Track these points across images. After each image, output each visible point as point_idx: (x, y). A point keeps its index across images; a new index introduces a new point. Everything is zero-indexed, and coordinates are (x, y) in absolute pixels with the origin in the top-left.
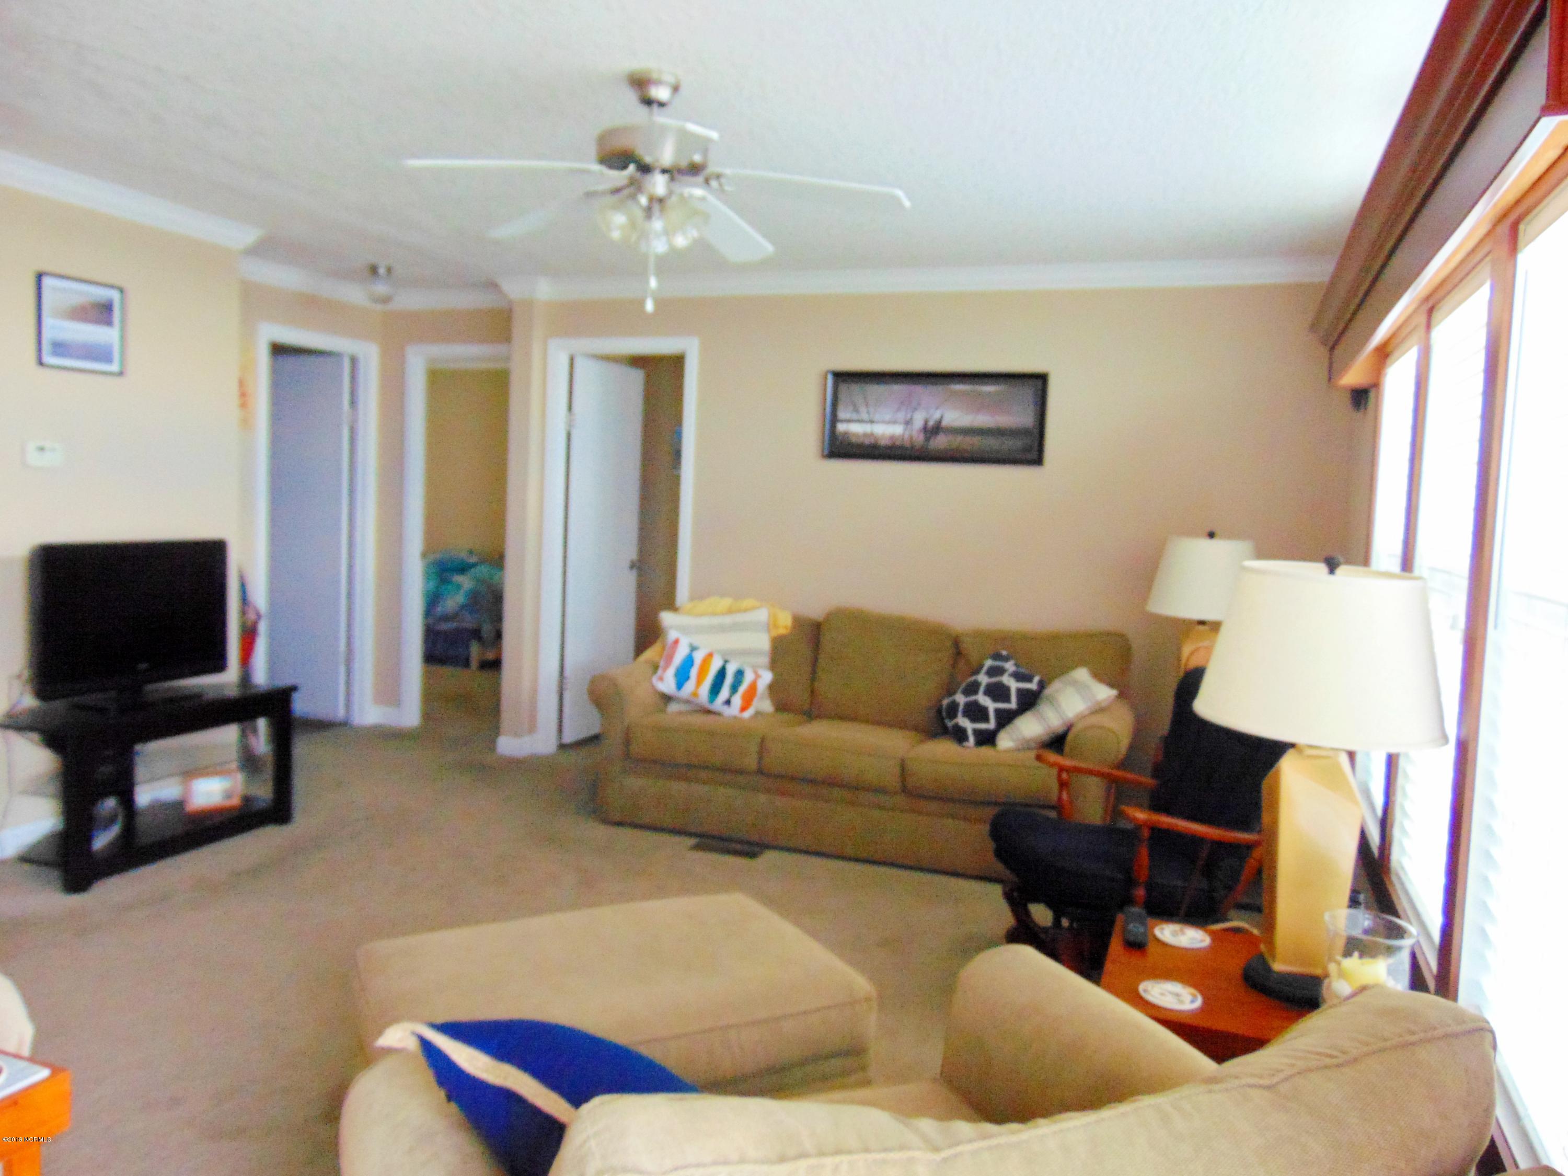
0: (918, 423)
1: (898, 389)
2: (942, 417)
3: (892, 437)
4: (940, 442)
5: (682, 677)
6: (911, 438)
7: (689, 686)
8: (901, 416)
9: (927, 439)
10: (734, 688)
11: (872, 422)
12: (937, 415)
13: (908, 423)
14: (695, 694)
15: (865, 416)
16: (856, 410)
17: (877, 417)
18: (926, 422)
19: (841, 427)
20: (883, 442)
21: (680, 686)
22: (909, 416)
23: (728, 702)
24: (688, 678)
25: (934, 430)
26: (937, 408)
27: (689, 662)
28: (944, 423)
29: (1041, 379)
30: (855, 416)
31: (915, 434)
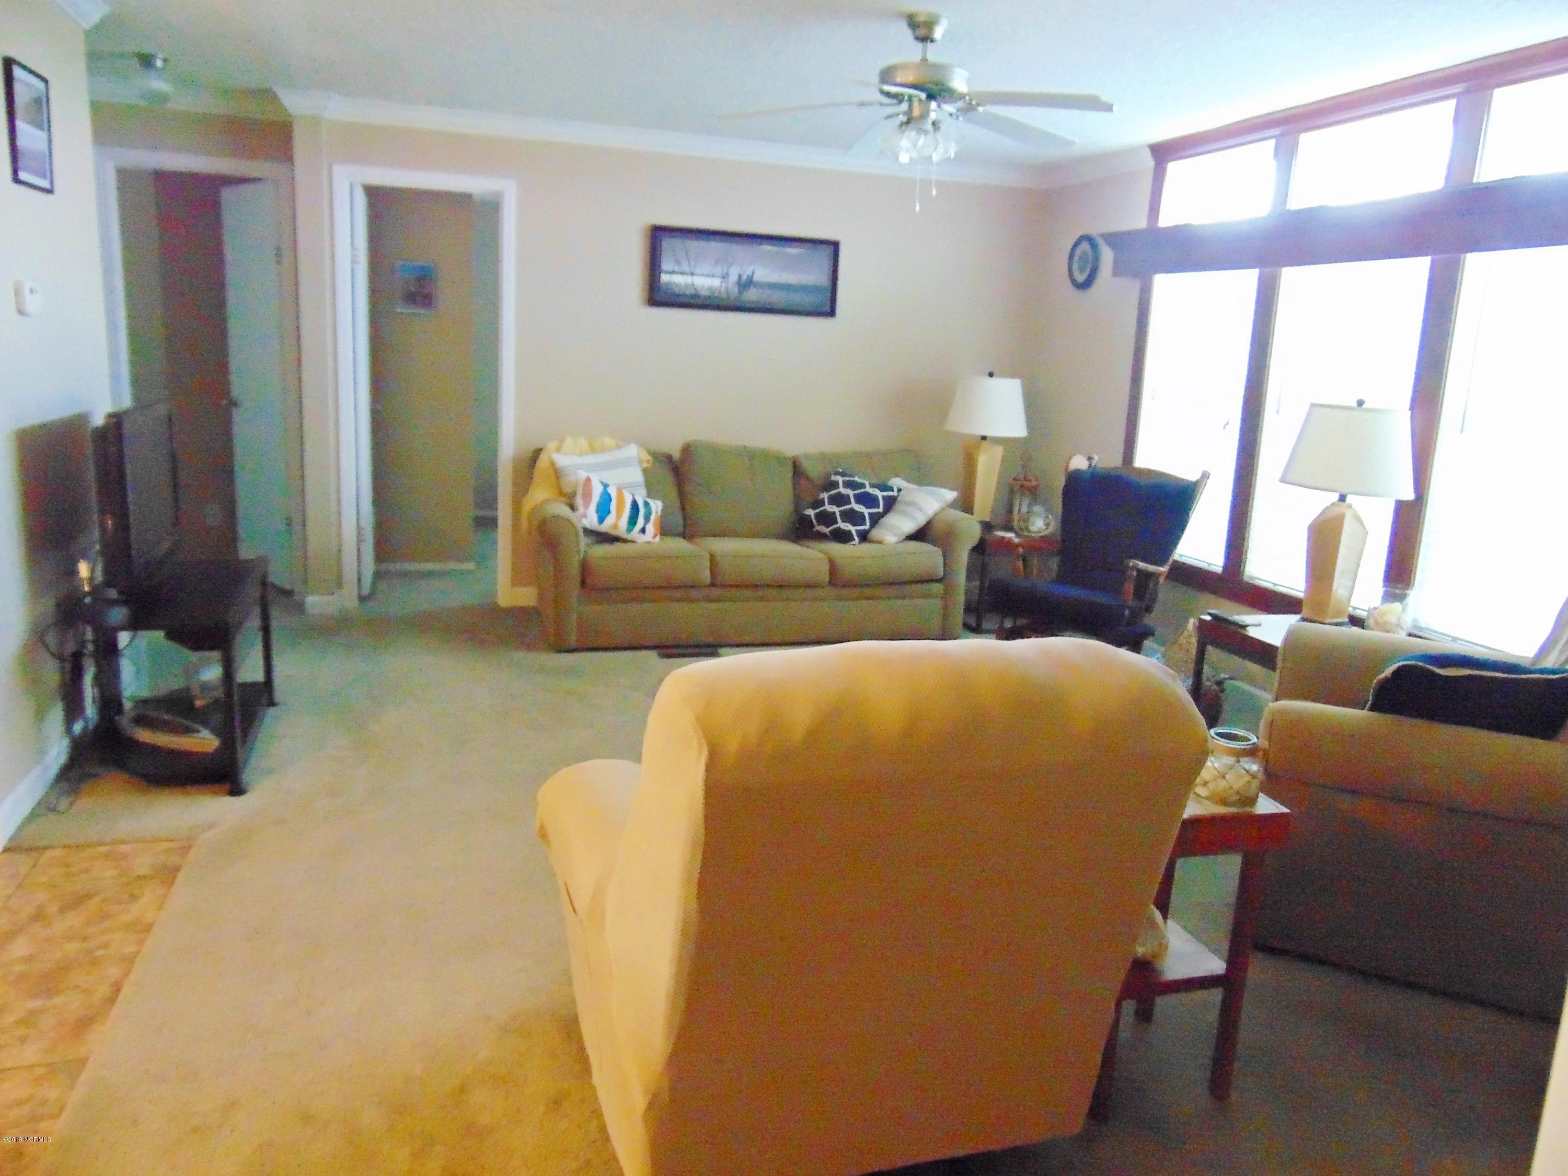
0: (733, 278)
1: (716, 246)
2: (753, 273)
3: (710, 288)
4: (752, 295)
5: (603, 511)
6: (727, 289)
7: (610, 520)
8: (718, 270)
9: (740, 293)
10: (647, 519)
11: (692, 274)
12: (749, 272)
13: (725, 277)
14: (615, 526)
15: (686, 268)
16: (678, 262)
17: (697, 270)
18: (740, 277)
19: (665, 278)
20: (704, 293)
21: (601, 520)
22: (725, 271)
23: (643, 531)
24: (609, 512)
25: (746, 284)
26: (750, 264)
27: (606, 498)
28: (756, 278)
29: (835, 245)
30: (677, 269)
31: (730, 286)
